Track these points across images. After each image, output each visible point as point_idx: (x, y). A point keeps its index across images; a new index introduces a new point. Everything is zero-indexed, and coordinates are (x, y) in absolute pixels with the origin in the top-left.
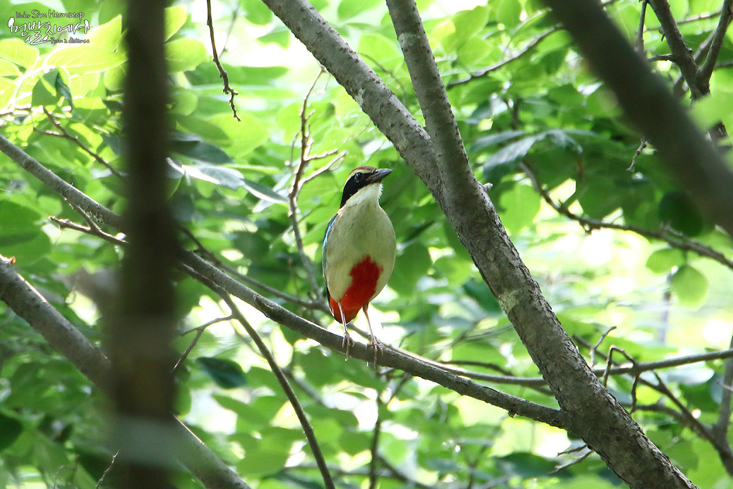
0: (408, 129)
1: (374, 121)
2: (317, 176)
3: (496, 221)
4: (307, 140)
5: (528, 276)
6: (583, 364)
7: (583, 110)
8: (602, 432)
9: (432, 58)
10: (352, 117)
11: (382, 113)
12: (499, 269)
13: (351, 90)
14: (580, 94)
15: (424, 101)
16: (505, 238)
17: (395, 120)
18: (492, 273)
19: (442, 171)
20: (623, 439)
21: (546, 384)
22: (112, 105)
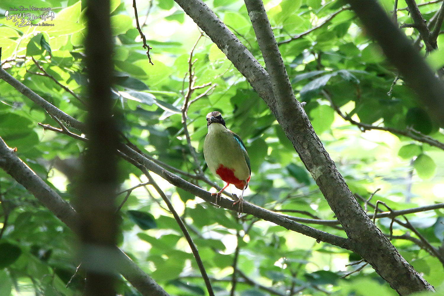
0: (255, 69)
1: (234, 64)
2: (198, 99)
3: (308, 124)
4: (193, 77)
5: (328, 158)
6: (362, 211)
7: (360, 59)
8: (373, 252)
9: (270, 26)
10: (220, 63)
11: (239, 60)
12: (311, 154)
13: (221, 46)
14: (357, 49)
15: (265, 52)
16: (314, 135)
17: (247, 64)
18: (306, 156)
19: (276, 95)
20: (386, 256)
21: (339, 223)
22: (75, 55)
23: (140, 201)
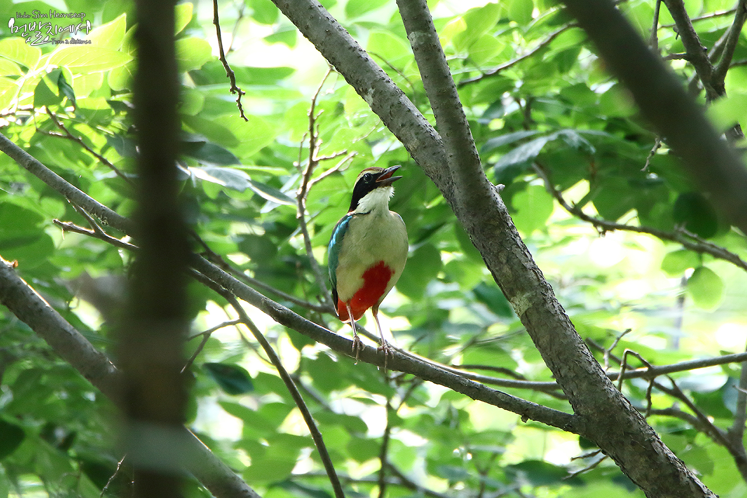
0: (419, 129)
1: (384, 121)
2: (326, 177)
3: (508, 222)
4: (316, 141)
5: (541, 279)
6: (598, 368)
7: (597, 110)
8: (617, 437)
9: (443, 57)
10: (362, 116)
11: (392, 113)
12: (512, 271)
13: (361, 90)
14: (593, 93)
15: (435, 100)
16: (518, 239)
17: (405, 120)
18: (504, 275)
19: (454, 172)
20: (638, 444)
21: (559, 388)
22: (116, 105)
23: (224, 347)
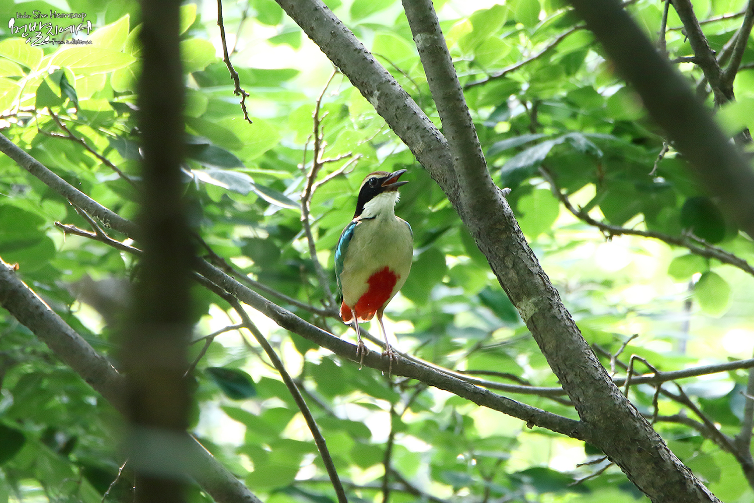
0: (424, 132)
1: (389, 123)
2: (330, 179)
3: (514, 226)
4: (320, 143)
5: (547, 284)
6: (604, 374)
7: (604, 113)
8: (623, 444)
9: (449, 58)
10: (367, 118)
11: (398, 116)
12: (518, 276)
13: (366, 92)
14: (600, 96)
15: (441, 103)
16: (524, 243)
17: (411, 123)
18: (510, 280)
19: (460, 176)
20: (645, 451)
21: (565, 394)
22: (119, 107)
23: (226, 351)
